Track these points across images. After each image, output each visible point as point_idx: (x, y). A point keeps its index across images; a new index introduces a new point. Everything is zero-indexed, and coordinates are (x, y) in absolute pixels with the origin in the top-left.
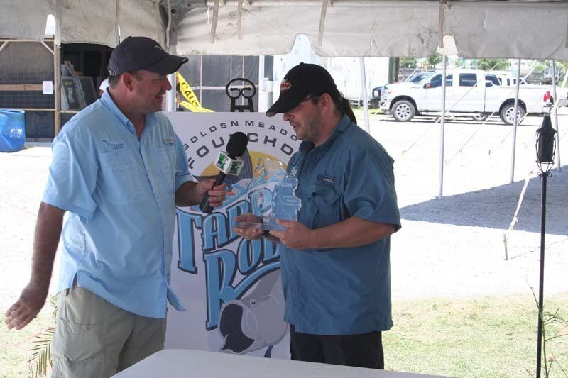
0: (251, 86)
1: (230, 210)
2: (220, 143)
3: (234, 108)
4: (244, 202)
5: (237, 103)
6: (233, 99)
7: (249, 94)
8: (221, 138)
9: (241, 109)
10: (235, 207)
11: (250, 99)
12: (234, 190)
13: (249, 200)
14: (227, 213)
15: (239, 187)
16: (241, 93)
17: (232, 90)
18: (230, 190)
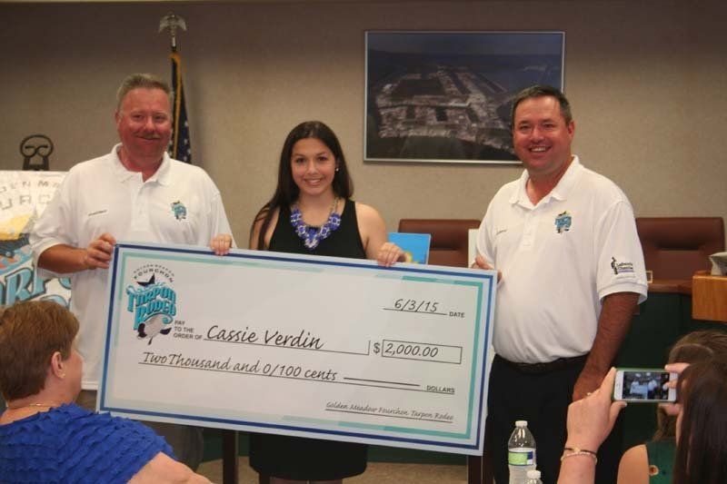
0: (46, 143)
1: (9, 278)
2: (8, 205)
3: (27, 167)
4: (26, 271)
5: (33, 161)
6: (27, 158)
7: (44, 151)
8: (10, 200)
9: (36, 168)
10: (15, 275)
11: (45, 158)
12: (15, 257)
13: (32, 268)
14: (6, 281)
15: (22, 254)
16: (36, 151)
17: (27, 148)
18: (11, 257)
